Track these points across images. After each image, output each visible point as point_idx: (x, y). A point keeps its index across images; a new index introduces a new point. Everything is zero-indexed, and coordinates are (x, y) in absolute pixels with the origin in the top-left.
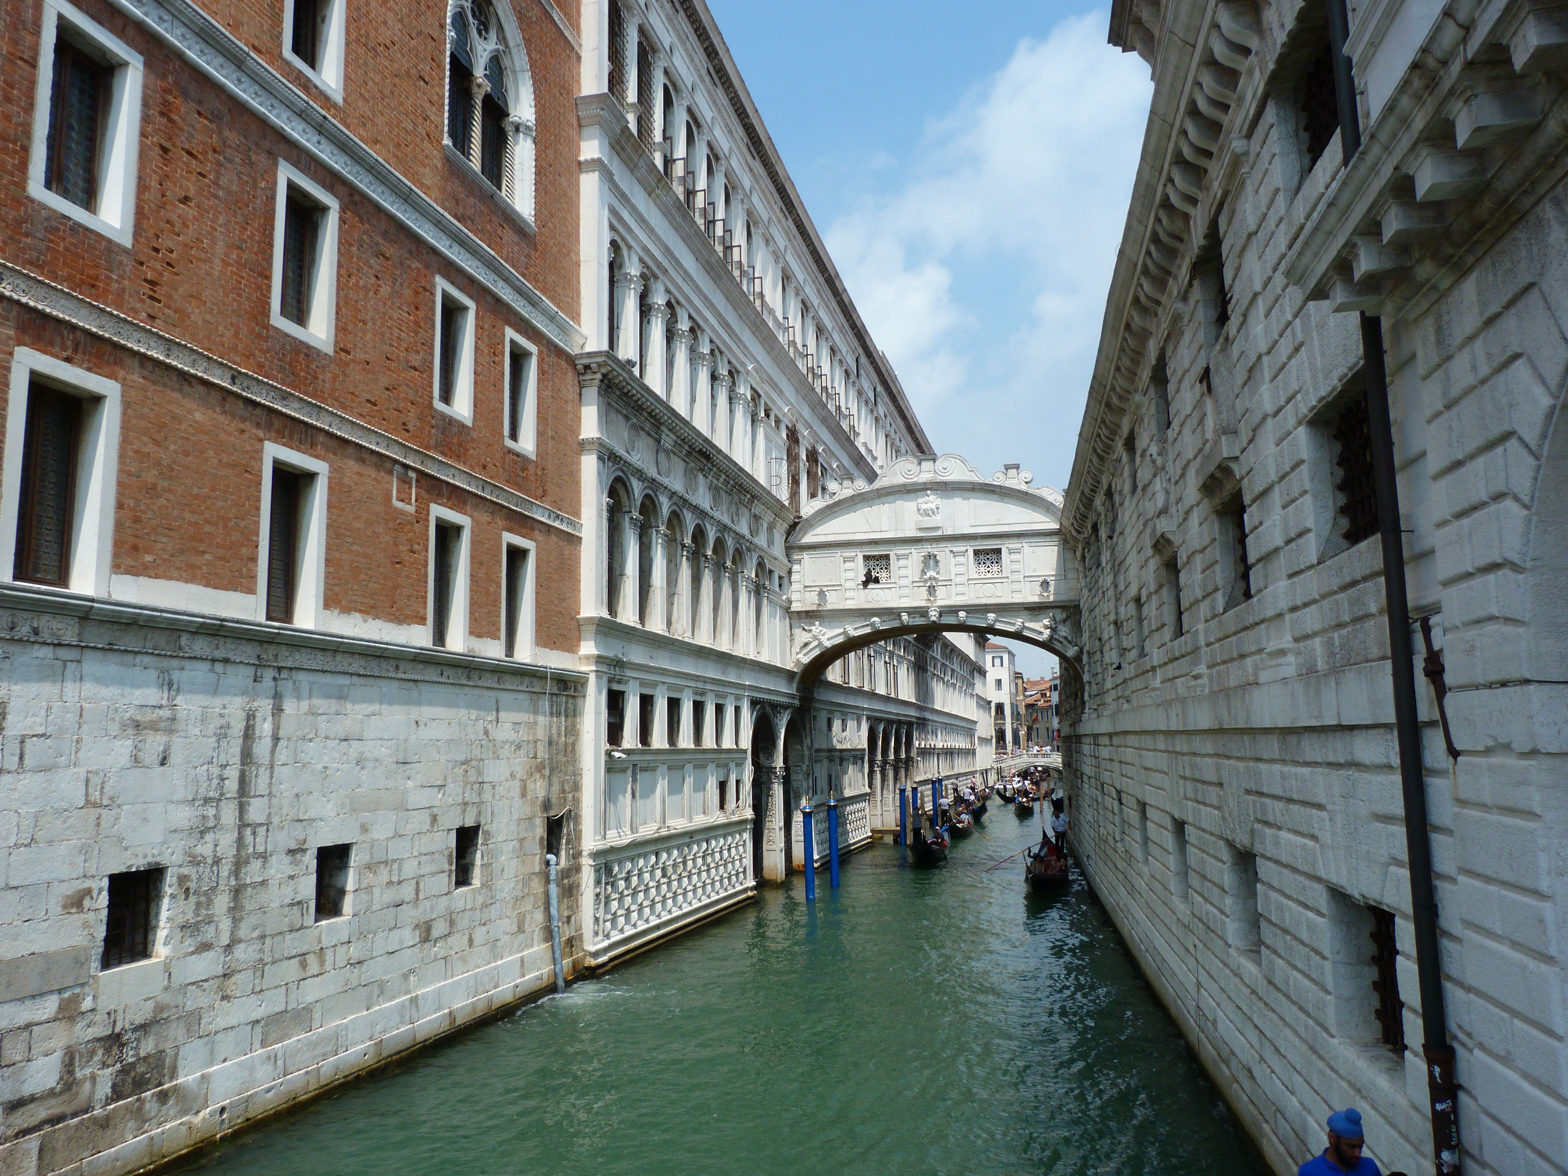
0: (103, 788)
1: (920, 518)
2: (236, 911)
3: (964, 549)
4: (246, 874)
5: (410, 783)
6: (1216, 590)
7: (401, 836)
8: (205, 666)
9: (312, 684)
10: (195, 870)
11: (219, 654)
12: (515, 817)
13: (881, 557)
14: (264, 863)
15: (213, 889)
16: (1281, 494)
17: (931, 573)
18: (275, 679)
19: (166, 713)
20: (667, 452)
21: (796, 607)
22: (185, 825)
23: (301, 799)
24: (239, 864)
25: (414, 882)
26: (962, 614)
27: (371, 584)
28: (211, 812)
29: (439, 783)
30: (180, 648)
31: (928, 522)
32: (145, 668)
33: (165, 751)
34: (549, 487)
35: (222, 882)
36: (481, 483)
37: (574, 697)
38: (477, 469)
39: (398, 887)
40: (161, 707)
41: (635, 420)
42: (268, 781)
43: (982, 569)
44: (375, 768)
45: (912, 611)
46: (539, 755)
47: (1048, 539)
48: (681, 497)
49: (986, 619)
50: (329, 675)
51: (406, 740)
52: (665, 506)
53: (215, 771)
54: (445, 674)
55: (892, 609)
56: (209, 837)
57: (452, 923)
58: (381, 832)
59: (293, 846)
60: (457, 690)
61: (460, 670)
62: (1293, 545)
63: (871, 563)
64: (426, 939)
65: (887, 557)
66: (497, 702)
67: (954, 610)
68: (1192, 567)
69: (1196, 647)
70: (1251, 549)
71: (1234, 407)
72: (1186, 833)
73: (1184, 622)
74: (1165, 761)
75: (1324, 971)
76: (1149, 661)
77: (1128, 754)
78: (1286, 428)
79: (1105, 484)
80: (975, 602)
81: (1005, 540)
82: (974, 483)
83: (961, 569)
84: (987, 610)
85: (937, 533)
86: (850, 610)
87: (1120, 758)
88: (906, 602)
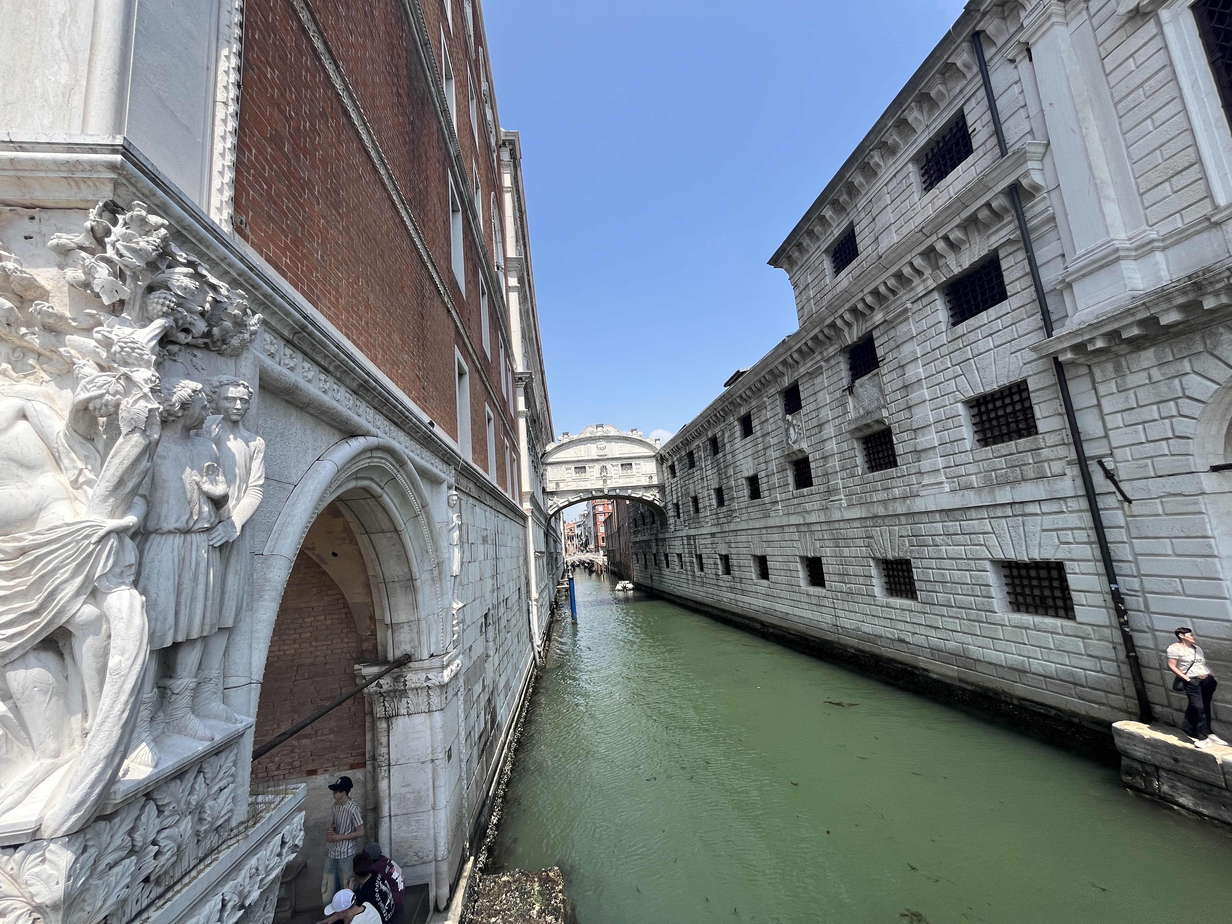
0: (481, 570)
1: (598, 451)
2: (499, 630)
3: (617, 463)
4: (499, 613)
5: (512, 568)
6: (857, 466)
7: (513, 593)
10: (493, 611)
11: (490, 504)
13: (581, 468)
15: (496, 621)
16: (935, 428)
17: (604, 474)
21: (547, 490)
22: (491, 590)
23: (503, 575)
24: (498, 608)
26: (618, 491)
28: (494, 582)
29: (515, 567)
31: (602, 453)
33: (487, 552)
35: (496, 617)
40: (485, 528)
42: (499, 566)
43: (625, 472)
44: (509, 560)
45: (597, 490)
47: (650, 459)
49: (628, 492)
53: (493, 562)
55: (588, 489)
59: (503, 598)
62: (949, 445)
63: (577, 470)
65: (585, 467)
67: (614, 489)
68: (830, 460)
69: (831, 489)
70: (899, 449)
71: (878, 399)
72: (824, 560)
73: (815, 481)
74: (796, 536)
75: (989, 591)
76: (767, 500)
77: (744, 538)
78: (943, 404)
79: (710, 434)
80: (623, 485)
81: (633, 460)
82: (620, 437)
83: (616, 472)
84: (628, 489)
85: (606, 457)
86: (570, 491)
87: (727, 541)
88: (594, 486)
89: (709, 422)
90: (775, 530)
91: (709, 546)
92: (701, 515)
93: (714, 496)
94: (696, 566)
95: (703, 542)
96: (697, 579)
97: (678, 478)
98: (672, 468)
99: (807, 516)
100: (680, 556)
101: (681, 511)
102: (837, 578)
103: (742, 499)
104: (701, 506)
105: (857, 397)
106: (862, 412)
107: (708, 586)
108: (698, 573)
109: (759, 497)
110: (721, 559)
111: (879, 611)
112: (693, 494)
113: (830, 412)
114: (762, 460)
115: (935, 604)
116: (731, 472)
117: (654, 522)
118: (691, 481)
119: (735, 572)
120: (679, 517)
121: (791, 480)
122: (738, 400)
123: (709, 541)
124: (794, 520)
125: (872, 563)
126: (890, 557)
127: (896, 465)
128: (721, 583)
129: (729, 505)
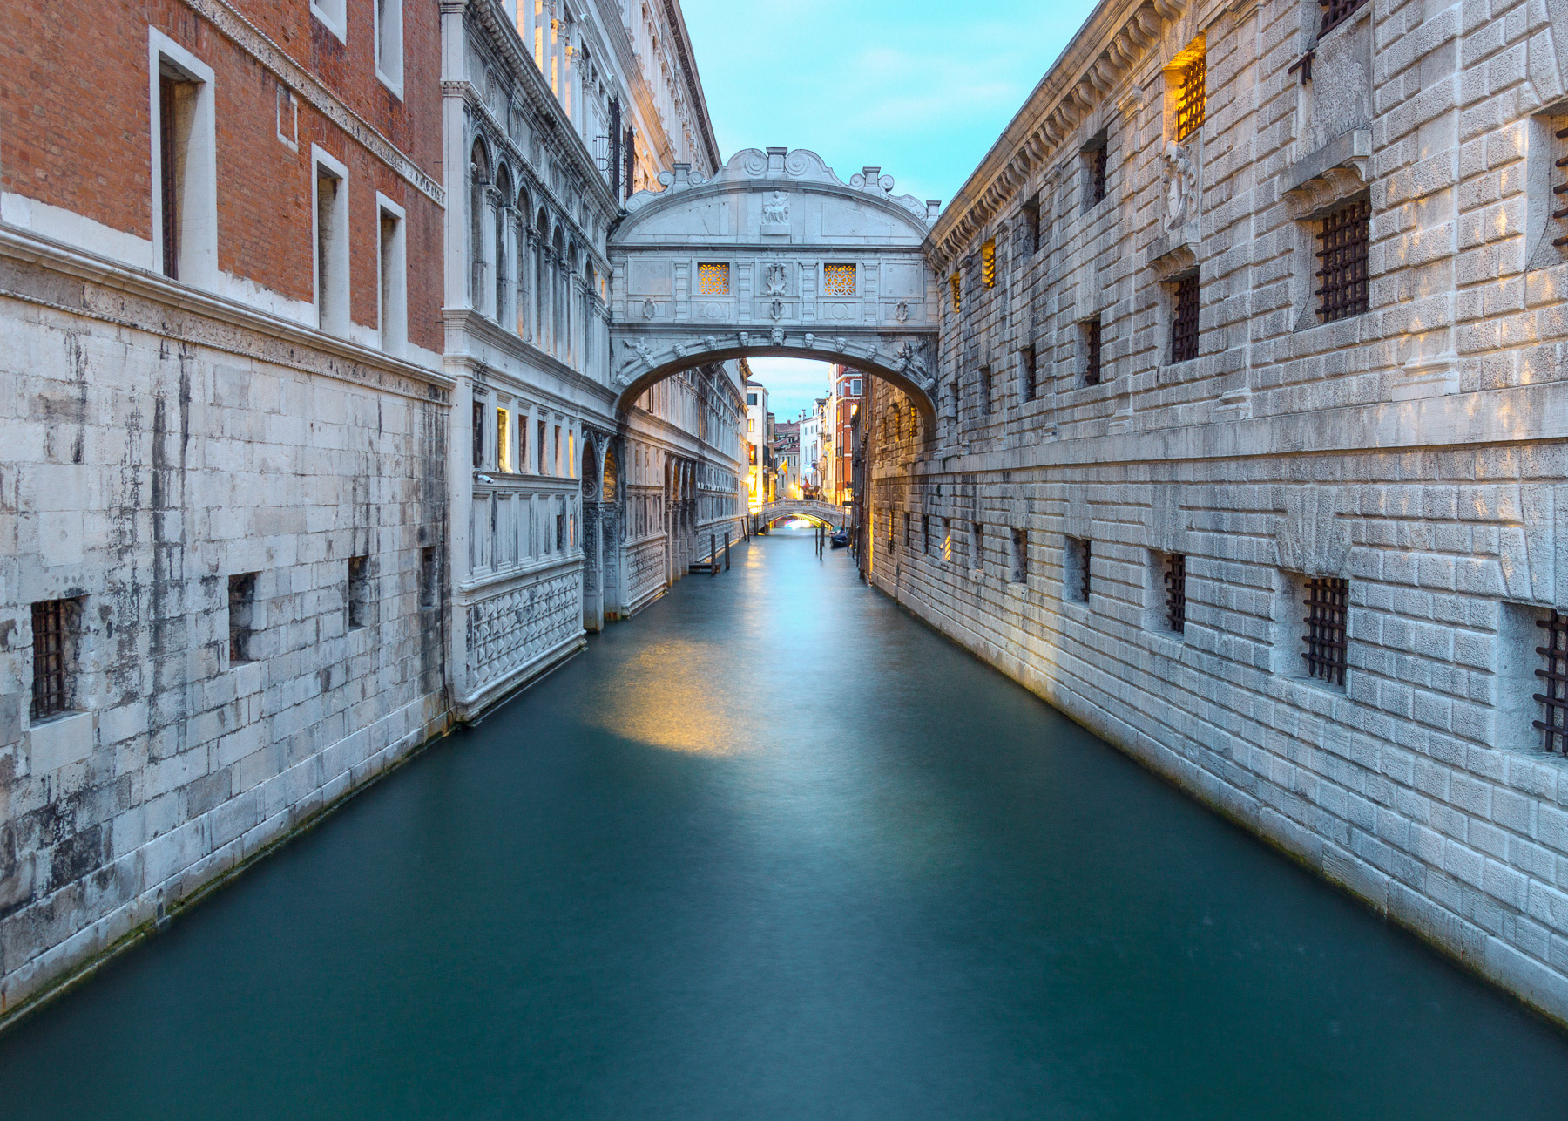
0: (17, 488)
1: (766, 223)
2: (157, 650)
3: (814, 262)
4: (164, 606)
5: (307, 500)
6: (1287, 305)
7: (302, 564)
8: (110, 332)
9: (215, 367)
10: (115, 600)
11: (125, 318)
12: (397, 548)
13: (718, 265)
14: (181, 593)
15: (134, 624)
16: (1462, 196)
17: (777, 288)
18: (180, 357)
19: (75, 392)
20: (519, 114)
21: (618, 318)
22: (104, 542)
23: (212, 513)
24: (158, 593)
25: (313, 621)
26: (809, 336)
27: (261, 243)
28: (128, 526)
29: (333, 502)
30: (85, 305)
31: (774, 228)
32: (51, 328)
33: (78, 444)
34: (417, 140)
35: (142, 615)
36: (356, 123)
37: (442, 406)
38: (353, 104)
39: (300, 626)
40: (70, 382)
41: (491, 66)
42: (180, 489)
43: (833, 286)
44: (277, 479)
45: (753, 331)
46: (416, 474)
47: (907, 256)
48: (530, 172)
49: (836, 343)
50: (230, 357)
51: (304, 447)
52: (517, 182)
53: (129, 473)
54: (334, 367)
55: (730, 326)
56: (127, 558)
57: (348, 670)
58: (285, 560)
59: (208, 574)
60: (344, 388)
61: (347, 363)
62: (1480, 252)
64: (326, 689)
66: (379, 406)
67: (800, 332)
68: (1237, 280)
69: (1228, 369)
70: (1379, 258)
71: (1359, 101)
72: (1191, 565)
73: (1205, 342)
74: (1146, 493)
75: (1483, 686)
76: (1109, 389)
77: (1054, 489)
78: (1491, 121)
79: (1027, 192)
80: (826, 323)
81: (860, 255)
82: (829, 187)
83: (811, 285)
84: (838, 334)
85: (786, 241)
86: (682, 325)
87: (1028, 495)
88: (745, 320)
89: (1022, 153)
90: (1113, 473)
91: (997, 504)
92: (995, 419)
93: (1019, 371)
94: (972, 554)
95: (988, 491)
96: (971, 588)
97: (963, 315)
98: (954, 286)
99: (1171, 439)
100: (947, 522)
101: (960, 407)
102: (1207, 614)
103: (1067, 383)
104: (995, 394)
105: (1316, 94)
106: (1321, 138)
107: (987, 607)
108: (972, 573)
109: (1097, 378)
110: (1017, 541)
111: (1272, 712)
112: (983, 362)
113: (1254, 138)
114: (1112, 273)
115: (1375, 708)
116: (1054, 302)
118: (984, 325)
119: (1035, 580)
120: (956, 422)
121: (1161, 336)
122: (1082, 92)
123: (995, 491)
124: (1151, 449)
125: (1276, 581)
126: (1310, 569)
127: (1365, 309)
128: (1008, 603)
129: (1043, 397)
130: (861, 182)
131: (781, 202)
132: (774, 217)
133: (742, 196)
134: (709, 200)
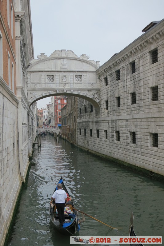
1: (62, 66)
3: (73, 74)
4: (3, 155)
5: (11, 130)
10: (0, 154)
13: (51, 75)
14: (4, 152)
17: (65, 80)
18: (3, 98)
21: (29, 87)
25: (12, 158)
26: (72, 91)
27: (6, 73)
31: (64, 67)
34: (14, 49)
43: (77, 80)
44: (9, 125)
45: (60, 90)
46: (16, 124)
47: (93, 73)
49: (78, 92)
53: (1, 125)
55: (54, 89)
56: (1, 145)
59: (5, 148)
63: (49, 77)
65: (53, 75)
66: (14, 108)
67: (70, 90)
76: (162, 101)
79: (131, 60)
80: (76, 88)
81: (82, 73)
82: (75, 58)
83: (72, 80)
84: (78, 90)
85: (66, 70)
86: (44, 89)
87: (135, 124)
88: (58, 87)
89: (131, 52)
91: (124, 126)
92: (122, 108)
93: (130, 98)
94: (115, 137)
95: (120, 124)
96: (115, 145)
97: (109, 86)
98: (106, 79)
101: (109, 105)
103: (146, 100)
104: (121, 103)
107: (122, 149)
108: (116, 142)
109: (157, 100)
110: (130, 134)
112: (117, 96)
116: (141, 83)
117: (92, 111)
118: (117, 88)
119: (138, 142)
120: (107, 109)
122: (151, 40)
123: (124, 124)
128: (129, 148)
129: (138, 103)
130: (82, 57)
131: (65, 61)
132: (64, 65)
133: (56, 60)
134: (49, 61)
